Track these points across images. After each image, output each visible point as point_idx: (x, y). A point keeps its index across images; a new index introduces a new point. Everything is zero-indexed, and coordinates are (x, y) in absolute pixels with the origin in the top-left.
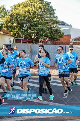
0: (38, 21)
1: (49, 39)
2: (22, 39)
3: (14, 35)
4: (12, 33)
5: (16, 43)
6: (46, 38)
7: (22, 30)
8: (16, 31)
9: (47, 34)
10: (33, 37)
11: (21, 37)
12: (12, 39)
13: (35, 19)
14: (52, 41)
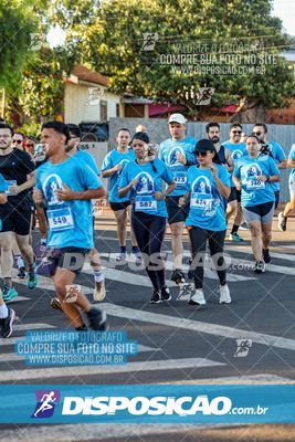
0: (209, 37)
1: (249, 102)
2: (150, 102)
3: (119, 89)
4: (111, 80)
5: (126, 116)
6: (239, 99)
7: (148, 69)
8: (126, 71)
9: (240, 86)
10: (189, 95)
11: (146, 93)
12: (113, 102)
13: (198, 31)
14: (260, 110)
